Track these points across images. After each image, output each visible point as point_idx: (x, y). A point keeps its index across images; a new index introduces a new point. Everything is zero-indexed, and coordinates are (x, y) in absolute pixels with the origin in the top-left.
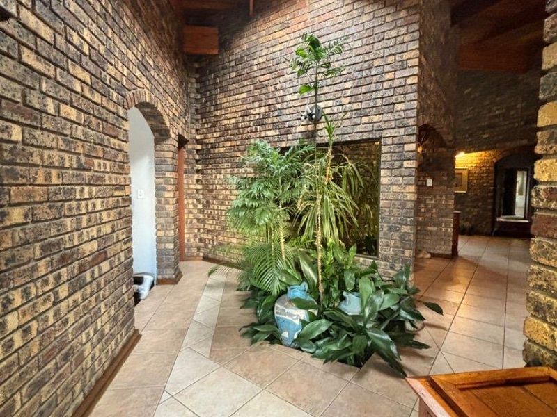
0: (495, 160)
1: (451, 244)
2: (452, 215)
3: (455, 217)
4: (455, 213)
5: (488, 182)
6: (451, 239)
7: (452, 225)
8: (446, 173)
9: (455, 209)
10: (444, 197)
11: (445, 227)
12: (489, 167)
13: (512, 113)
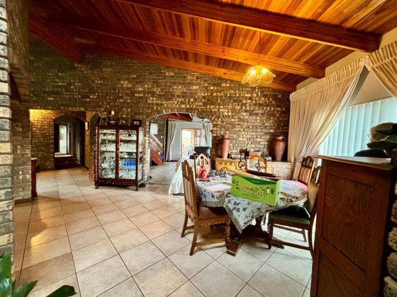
0: (53, 117)
1: (31, 188)
2: (30, 163)
3: (32, 163)
4: (32, 161)
5: (49, 133)
6: (30, 184)
7: (30, 172)
8: (20, 125)
9: (33, 156)
10: (19, 147)
11: (23, 174)
12: (50, 122)
13: (72, 87)
